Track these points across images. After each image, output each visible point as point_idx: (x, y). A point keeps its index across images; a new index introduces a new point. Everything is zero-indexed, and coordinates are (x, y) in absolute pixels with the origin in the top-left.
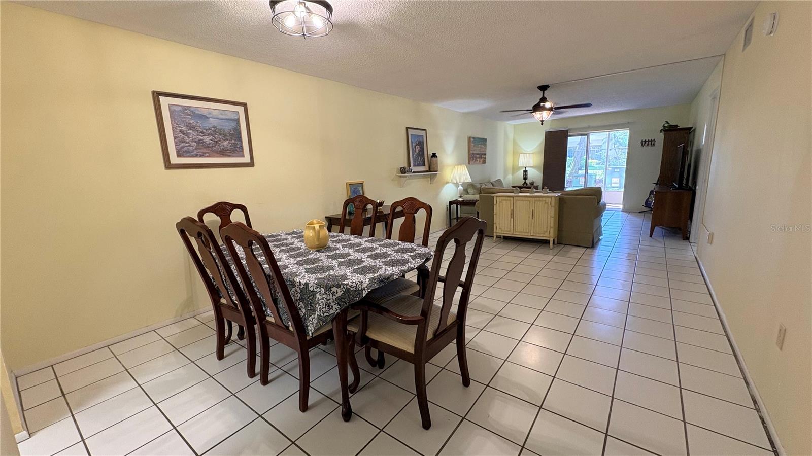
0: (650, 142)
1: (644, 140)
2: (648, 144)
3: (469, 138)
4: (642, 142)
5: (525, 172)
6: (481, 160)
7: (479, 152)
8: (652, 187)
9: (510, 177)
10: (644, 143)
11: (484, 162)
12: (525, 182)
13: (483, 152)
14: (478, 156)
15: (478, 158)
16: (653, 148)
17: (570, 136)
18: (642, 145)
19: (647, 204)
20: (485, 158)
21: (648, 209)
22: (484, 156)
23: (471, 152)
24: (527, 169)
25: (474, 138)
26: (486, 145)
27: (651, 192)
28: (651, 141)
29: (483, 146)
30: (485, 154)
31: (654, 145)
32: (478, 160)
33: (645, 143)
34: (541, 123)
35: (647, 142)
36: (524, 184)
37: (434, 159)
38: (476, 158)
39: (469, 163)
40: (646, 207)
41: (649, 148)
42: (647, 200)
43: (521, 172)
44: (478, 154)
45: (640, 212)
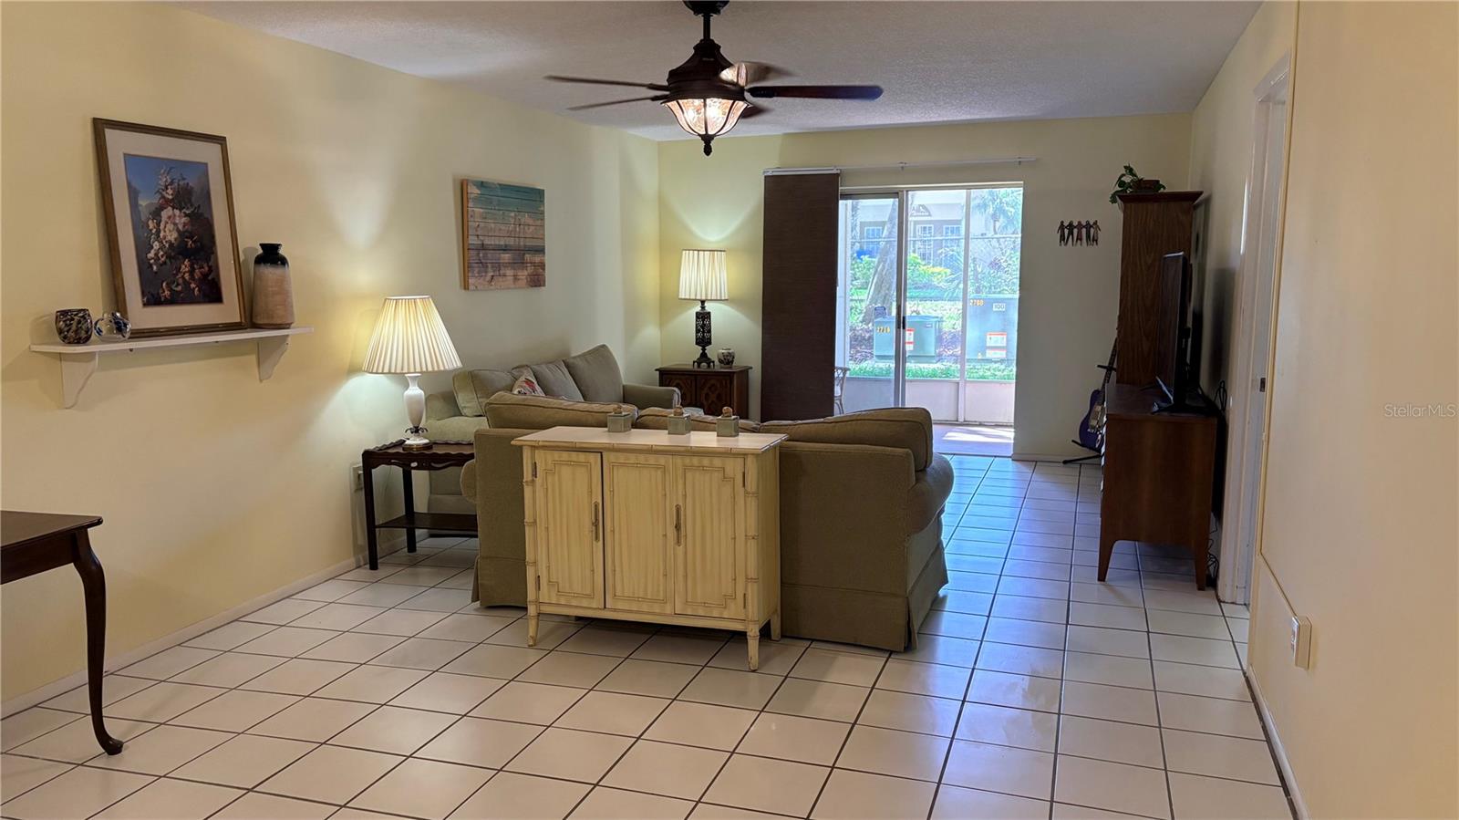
0: (1084, 230)
1: (1066, 224)
2: (1080, 238)
3: (463, 186)
4: (1062, 227)
5: (703, 317)
6: (523, 274)
7: (511, 242)
8: (1096, 379)
9: (650, 334)
10: (1066, 231)
11: (537, 281)
12: (704, 355)
13: (529, 243)
14: (506, 257)
15: (507, 265)
16: (1093, 249)
17: (846, 196)
18: (1062, 237)
19: (1086, 437)
20: (542, 266)
21: (1084, 452)
22: (537, 259)
23: (473, 240)
24: (709, 307)
25: (482, 185)
26: (543, 213)
27: (1097, 397)
28: (1088, 226)
29: (526, 219)
30: (541, 250)
31: (1095, 240)
32: (509, 272)
33: (1071, 233)
34: (703, 144)
35: (1075, 231)
36: (699, 362)
37: (269, 272)
38: (498, 266)
39: (466, 287)
40: (1082, 445)
41: (1083, 248)
42: (1085, 425)
43: (689, 318)
44: (505, 249)
45: (1065, 462)
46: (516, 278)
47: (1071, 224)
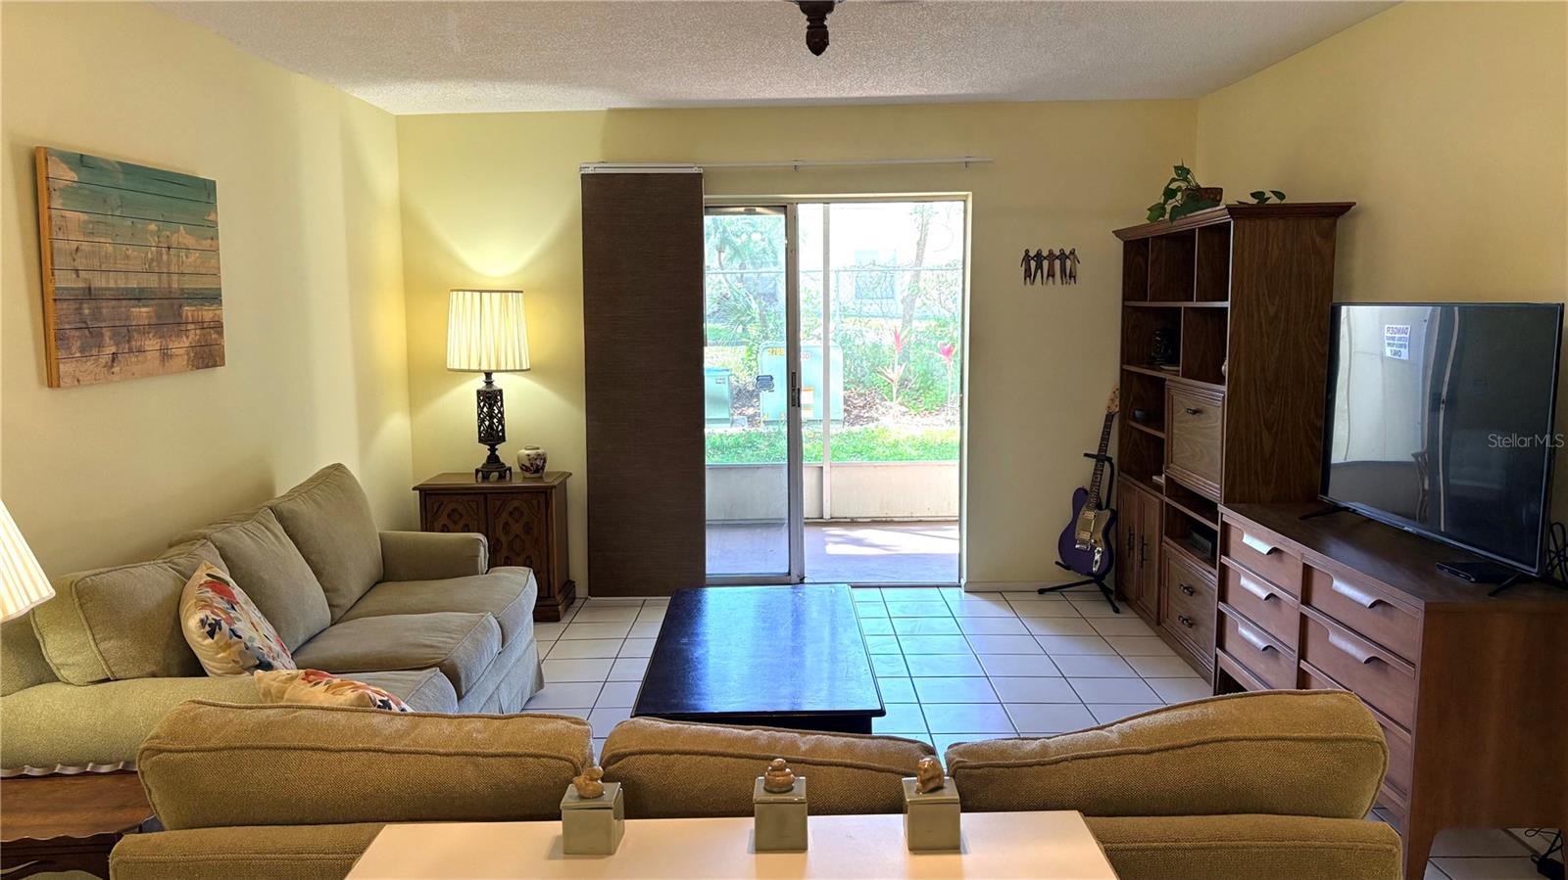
0: (1057, 263)
1: (1032, 254)
2: (1051, 274)
4: (1027, 258)
5: (490, 398)
6: (181, 346)
7: (152, 282)
8: (1082, 473)
9: (397, 427)
10: (1033, 264)
11: (208, 356)
12: (493, 459)
13: (191, 284)
14: (142, 313)
15: (144, 330)
16: (1071, 288)
18: (1027, 272)
19: (1069, 551)
20: (218, 327)
21: (1072, 577)
22: (207, 314)
24: (499, 382)
25: (81, 162)
26: (214, 225)
27: (1080, 498)
28: (1063, 257)
29: (183, 236)
30: (214, 297)
31: (1072, 276)
32: (152, 344)
33: (1039, 266)
35: (1046, 264)
36: (484, 473)
38: (126, 334)
39: (53, 380)
40: (1067, 568)
41: (1057, 287)
42: (1067, 539)
43: (463, 400)
44: (139, 297)
45: (1041, 592)
46: (165, 355)
47: (1039, 255)
